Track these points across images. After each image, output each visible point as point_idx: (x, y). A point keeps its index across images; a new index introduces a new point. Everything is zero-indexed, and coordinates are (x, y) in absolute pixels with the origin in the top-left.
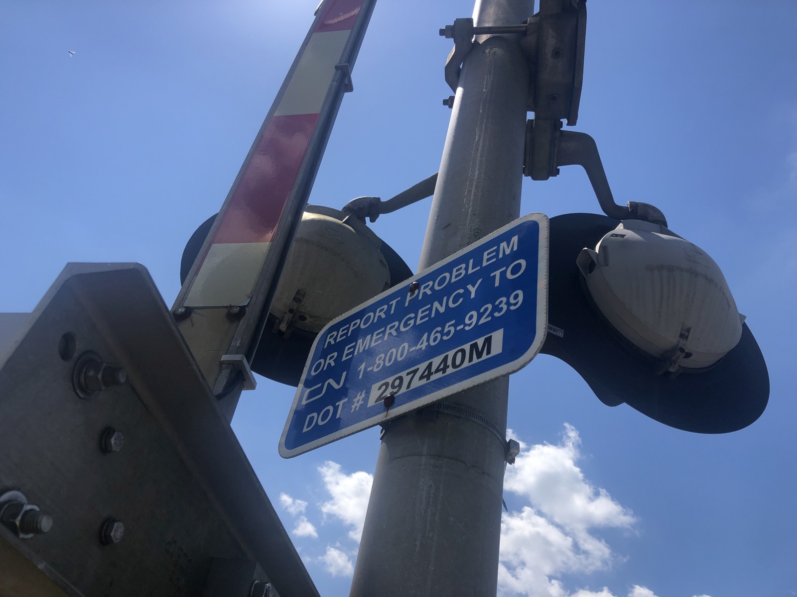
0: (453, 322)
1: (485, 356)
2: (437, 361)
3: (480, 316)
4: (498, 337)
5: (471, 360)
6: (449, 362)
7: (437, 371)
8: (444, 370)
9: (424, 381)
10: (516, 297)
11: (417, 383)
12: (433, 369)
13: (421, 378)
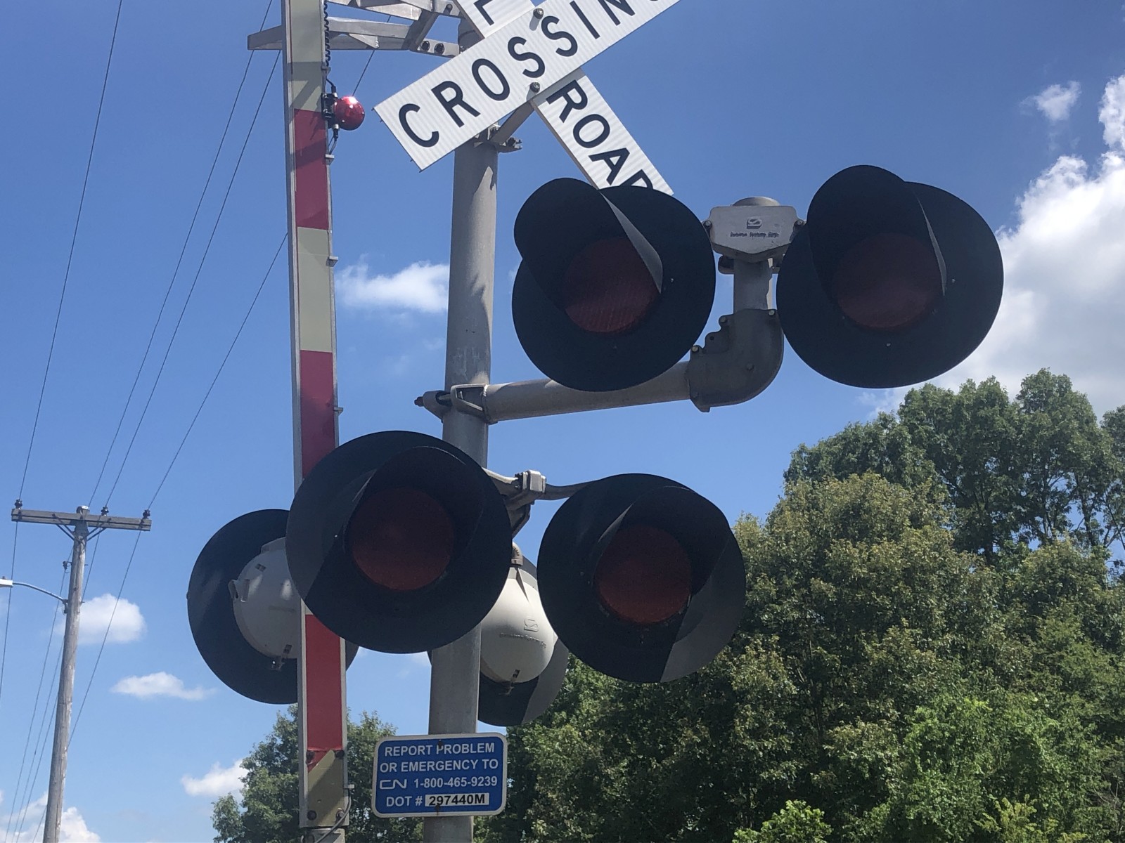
0: (466, 778)
1: (482, 804)
2: (460, 796)
3: (479, 781)
4: (487, 796)
5: (476, 803)
6: (466, 799)
7: (460, 801)
8: (464, 802)
9: (454, 804)
10: (494, 779)
11: (450, 804)
12: (459, 799)
13: (453, 802)
